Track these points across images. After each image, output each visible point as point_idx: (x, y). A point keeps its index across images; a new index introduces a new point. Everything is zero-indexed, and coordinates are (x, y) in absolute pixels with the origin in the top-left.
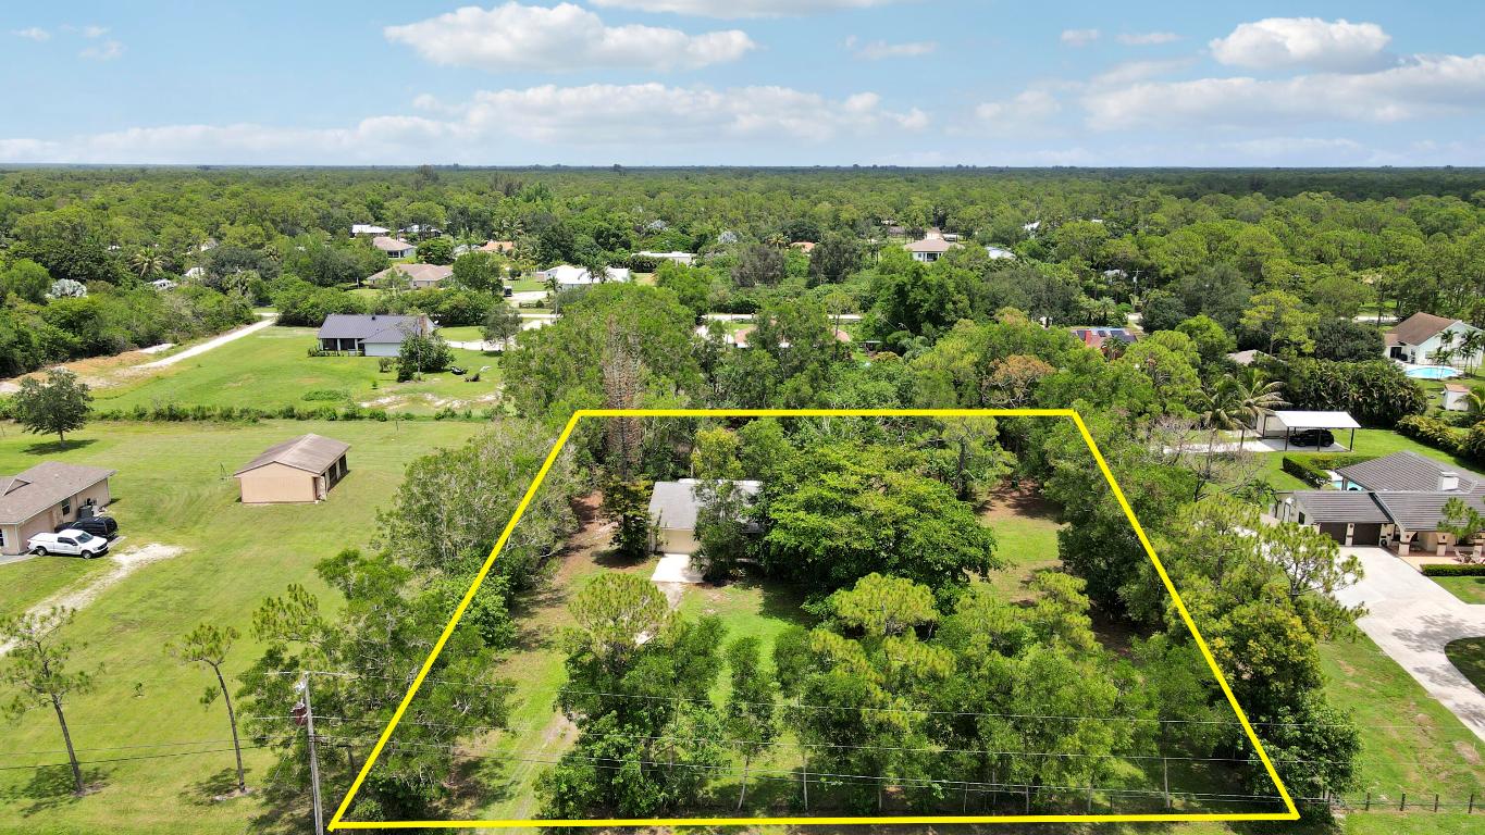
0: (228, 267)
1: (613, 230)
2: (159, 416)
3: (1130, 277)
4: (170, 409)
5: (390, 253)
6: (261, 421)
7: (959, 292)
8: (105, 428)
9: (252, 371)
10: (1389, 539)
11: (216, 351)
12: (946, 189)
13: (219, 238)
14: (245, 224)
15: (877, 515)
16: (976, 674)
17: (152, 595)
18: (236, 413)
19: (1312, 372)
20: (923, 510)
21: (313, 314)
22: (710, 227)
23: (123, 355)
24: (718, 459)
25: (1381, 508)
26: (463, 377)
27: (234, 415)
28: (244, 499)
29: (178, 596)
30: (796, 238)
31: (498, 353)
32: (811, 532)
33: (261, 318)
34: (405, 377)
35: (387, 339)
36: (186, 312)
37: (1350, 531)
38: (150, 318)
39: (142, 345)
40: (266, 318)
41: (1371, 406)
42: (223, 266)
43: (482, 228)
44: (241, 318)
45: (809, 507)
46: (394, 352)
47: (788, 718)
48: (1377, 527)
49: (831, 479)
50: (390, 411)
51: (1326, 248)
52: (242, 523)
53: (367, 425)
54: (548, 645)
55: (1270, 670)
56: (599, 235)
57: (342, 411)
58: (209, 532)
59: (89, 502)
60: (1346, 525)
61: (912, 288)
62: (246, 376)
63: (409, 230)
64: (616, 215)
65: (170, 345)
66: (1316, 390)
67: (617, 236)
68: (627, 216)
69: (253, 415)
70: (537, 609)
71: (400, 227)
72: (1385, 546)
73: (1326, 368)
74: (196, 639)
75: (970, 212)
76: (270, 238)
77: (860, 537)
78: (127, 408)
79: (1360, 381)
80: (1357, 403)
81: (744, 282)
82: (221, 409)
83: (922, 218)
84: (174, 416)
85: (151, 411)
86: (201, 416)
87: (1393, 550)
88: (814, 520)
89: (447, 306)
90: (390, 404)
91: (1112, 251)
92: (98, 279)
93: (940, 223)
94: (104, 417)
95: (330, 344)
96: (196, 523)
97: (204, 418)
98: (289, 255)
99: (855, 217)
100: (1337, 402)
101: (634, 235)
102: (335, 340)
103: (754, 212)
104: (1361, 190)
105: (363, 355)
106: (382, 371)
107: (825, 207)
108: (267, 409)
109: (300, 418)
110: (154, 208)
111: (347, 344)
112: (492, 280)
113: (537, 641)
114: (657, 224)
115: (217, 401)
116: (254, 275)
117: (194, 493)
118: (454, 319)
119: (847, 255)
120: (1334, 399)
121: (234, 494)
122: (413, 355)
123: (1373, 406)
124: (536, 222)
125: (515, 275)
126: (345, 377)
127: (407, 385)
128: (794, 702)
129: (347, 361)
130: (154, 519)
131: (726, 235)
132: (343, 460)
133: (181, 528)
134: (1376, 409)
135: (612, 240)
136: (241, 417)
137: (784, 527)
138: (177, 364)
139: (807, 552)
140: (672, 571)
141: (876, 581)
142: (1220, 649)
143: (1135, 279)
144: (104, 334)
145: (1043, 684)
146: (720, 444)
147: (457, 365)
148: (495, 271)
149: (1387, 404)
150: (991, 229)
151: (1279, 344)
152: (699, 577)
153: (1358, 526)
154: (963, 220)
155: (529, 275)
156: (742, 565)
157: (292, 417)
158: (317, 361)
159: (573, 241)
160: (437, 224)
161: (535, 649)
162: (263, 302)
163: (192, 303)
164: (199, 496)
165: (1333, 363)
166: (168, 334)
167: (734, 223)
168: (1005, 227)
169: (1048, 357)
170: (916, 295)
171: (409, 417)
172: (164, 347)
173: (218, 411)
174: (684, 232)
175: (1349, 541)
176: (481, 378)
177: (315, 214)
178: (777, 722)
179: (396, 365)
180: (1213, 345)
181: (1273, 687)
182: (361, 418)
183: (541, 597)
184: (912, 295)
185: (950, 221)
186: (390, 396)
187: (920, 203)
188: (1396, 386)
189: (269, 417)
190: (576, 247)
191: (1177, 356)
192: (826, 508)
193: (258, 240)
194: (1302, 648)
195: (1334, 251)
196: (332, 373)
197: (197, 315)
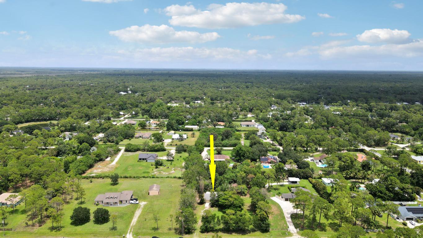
1: (180, 120)
5: (133, 124)
6: (140, 178)
15: (231, 200)
16: (238, 218)
18: (135, 177)
21: (132, 150)
22: (201, 119)
23: (105, 161)
25: (293, 196)
26: (166, 167)
28: (150, 195)
30: (219, 121)
31: (169, 160)
32: (223, 202)
34: (157, 167)
35: (151, 159)
36: (111, 151)
39: (106, 158)
40: (122, 149)
41: (305, 176)
42: (108, 135)
44: (118, 150)
45: (223, 199)
47: (222, 223)
49: (226, 196)
53: (156, 179)
57: (151, 176)
58: (148, 200)
59: (132, 196)
60: (288, 198)
65: (110, 158)
66: (297, 174)
68: (182, 114)
73: (298, 170)
77: (229, 203)
79: (303, 172)
85: (123, 176)
88: (224, 201)
90: (156, 174)
93: (251, 110)
101: (184, 119)
105: (147, 161)
106: (152, 166)
108: (140, 176)
109: (146, 178)
111: (143, 159)
112: (161, 138)
115: (131, 174)
116: (115, 137)
119: (229, 134)
121: (148, 194)
122: (157, 163)
127: (158, 169)
128: (222, 221)
129: (145, 163)
131: (204, 121)
135: (180, 122)
136: (137, 177)
137: (220, 201)
139: (223, 204)
140: (207, 205)
147: (163, 164)
148: (161, 136)
149: (307, 176)
152: (210, 206)
156: (215, 205)
166: (109, 155)
173: (133, 176)
174: (195, 118)
175: (289, 200)
176: (169, 168)
182: (154, 178)
186: (156, 172)
188: (308, 173)
190: (174, 126)
192: (225, 200)
197: (113, 151)
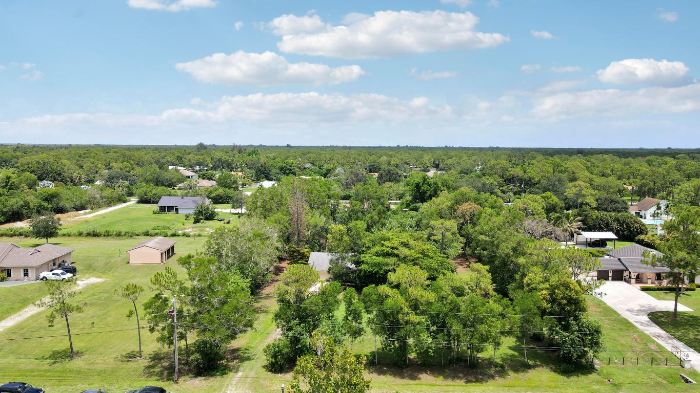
0: (115, 179)
1: (288, 167)
2: (88, 235)
3: (521, 185)
4: (94, 232)
5: (187, 176)
6: (134, 237)
7: (443, 186)
8: (65, 239)
9: (128, 219)
10: (627, 278)
11: (111, 212)
12: (439, 153)
13: (110, 169)
14: (122, 162)
15: (406, 257)
16: (445, 303)
17: (94, 295)
18: (123, 234)
19: (597, 217)
20: (425, 256)
21: (154, 198)
22: (332, 166)
23: (69, 213)
24: (339, 237)
25: (623, 264)
26: (222, 222)
27: (122, 234)
28: (130, 263)
29: (105, 295)
30: (371, 171)
31: (238, 213)
32: (378, 264)
33: (130, 201)
34: (197, 221)
35: (188, 206)
36: (98, 196)
37: (610, 274)
38: (81, 198)
39: (77, 210)
40: (132, 201)
41: (623, 231)
42: (113, 179)
43: (228, 167)
44: (121, 200)
45: (378, 254)
46: (192, 212)
47: (369, 322)
48: (622, 272)
49: (387, 243)
50: (191, 234)
51: (605, 171)
52: (130, 271)
53: (181, 238)
54: (266, 312)
55: (564, 302)
56: (282, 169)
57: (169, 234)
58: (116, 274)
59: (63, 261)
60: (608, 271)
61: (423, 185)
62: (125, 221)
63: (194, 168)
64: (290, 161)
65: (90, 210)
66: (599, 224)
67: (290, 170)
68: (294, 162)
69: (130, 234)
70: (260, 300)
71: (191, 167)
72: (626, 281)
73: (603, 215)
74: (127, 289)
75: (449, 161)
76: (133, 169)
78: (74, 231)
79: (617, 220)
80: (617, 229)
81: (348, 186)
82: (116, 232)
83: (428, 164)
84: (95, 235)
85: (85, 232)
86: (107, 235)
87: (629, 282)
88: (380, 259)
89: (214, 195)
90: (190, 232)
91: (512, 173)
92: (59, 181)
93: (437, 166)
94: (64, 235)
95: (163, 209)
96: (110, 271)
97: (108, 236)
98: (142, 175)
99: (398, 163)
100: (609, 228)
101: (297, 169)
102: (165, 207)
103: (352, 160)
104: (627, 155)
105: (177, 213)
106: (186, 220)
107: (384, 158)
108: (137, 232)
109: (151, 236)
110: (80, 157)
111: (170, 209)
112: (233, 186)
113: (261, 311)
114: (308, 165)
115: (115, 229)
116: (127, 183)
117: (108, 261)
118: (218, 200)
119: (394, 176)
120: (607, 228)
121: (127, 261)
122: (200, 212)
123: (624, 231)
124: (253, 165)
125: (244, 185)
126: (169, 221)
127: (198, 224)
128: (371, 316)
129: (171, 216)
130: (91, 269)
131: (339, 169)
132: (173, 248)
133: (104, 272)
134: (625, 233)
135: (287, 171)
136: (125, 235)
137: (367, 263)
138: (94, 217)
139: (376, 273)
141: (404, 267)
142: (544, 295)
143: (523, 186)
144: (61, 204)
145: (472, 305)
146: (340, 231)
147: (220, 217)
148: (235, 182)
149: (630, 230)
150: (459, 168)
151: (582, 204)
153: (614, 272)
154: (447, 165)
155: (249, 185)
157: (148, 235)
158: (156, 216)
159: (270, 171)
160: (207, 166)
161: (260, 313)
162: (131, 194)
163: (100, 192)
164: (110, 262)
165: (606, 213)
166: (89, 205)
167: (343, 165)
168: (465, 167)
169: (480, 204)
170: (424, 188)
171: (199, 235)
172: (87, 211)
173: (115, 233)
174: (320, 168)
175: (610, 278)
176: (231, 222)
177: (152, 160)
178: (364, 325)
179: (193, 216)
180: (553, 205)
181: (566, 309)
182: (178, 236)
183: (262, 296)
184: (422, 188)
185: (441, 166)
186: (190, 228)
187: (427, 158)
188: (633, 222)
189: (138, 235)
190: (271, 173)
191: (536, 204)
192: (387, 255)
193: (128, 169)
194: (577, 293)
195: (609, 172)
196: (164, 220)
197: (102, 198)
